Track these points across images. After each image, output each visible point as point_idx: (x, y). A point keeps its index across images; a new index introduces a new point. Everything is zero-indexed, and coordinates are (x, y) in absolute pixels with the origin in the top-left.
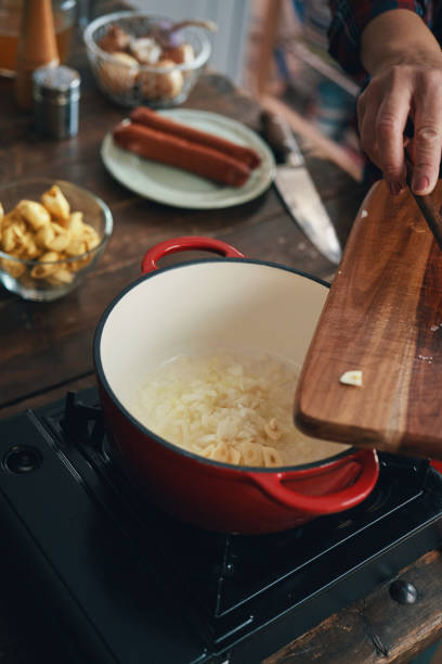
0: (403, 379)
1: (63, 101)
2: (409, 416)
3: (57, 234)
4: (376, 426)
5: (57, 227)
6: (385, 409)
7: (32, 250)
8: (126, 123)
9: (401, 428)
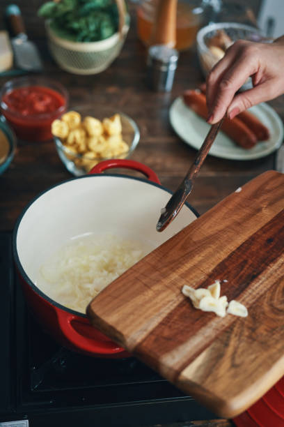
0: (169, 308)
1: (164, 69)
2: (152, 333)
3: (99, 142)
4: (125, 333)
5: (102, 139)
6: (140, 323)
7: (83, 148)
8: (197, 93)
9: (139, 340)
